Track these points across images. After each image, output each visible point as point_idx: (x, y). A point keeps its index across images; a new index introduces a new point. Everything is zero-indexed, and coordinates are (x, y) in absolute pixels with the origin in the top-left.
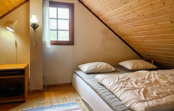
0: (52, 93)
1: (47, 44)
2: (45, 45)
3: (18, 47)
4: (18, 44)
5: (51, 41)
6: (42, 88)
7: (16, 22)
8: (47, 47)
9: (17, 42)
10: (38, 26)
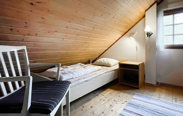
0: (164, 90)
1: (161, 47)
2: (159, 48)
3: (138, 50)
4: (138, 48)
5: (165, 45)
6: (155, 84)
7: (136, 33)
8: (160, 50)
9: (138, 46)
10: (152, 34)
